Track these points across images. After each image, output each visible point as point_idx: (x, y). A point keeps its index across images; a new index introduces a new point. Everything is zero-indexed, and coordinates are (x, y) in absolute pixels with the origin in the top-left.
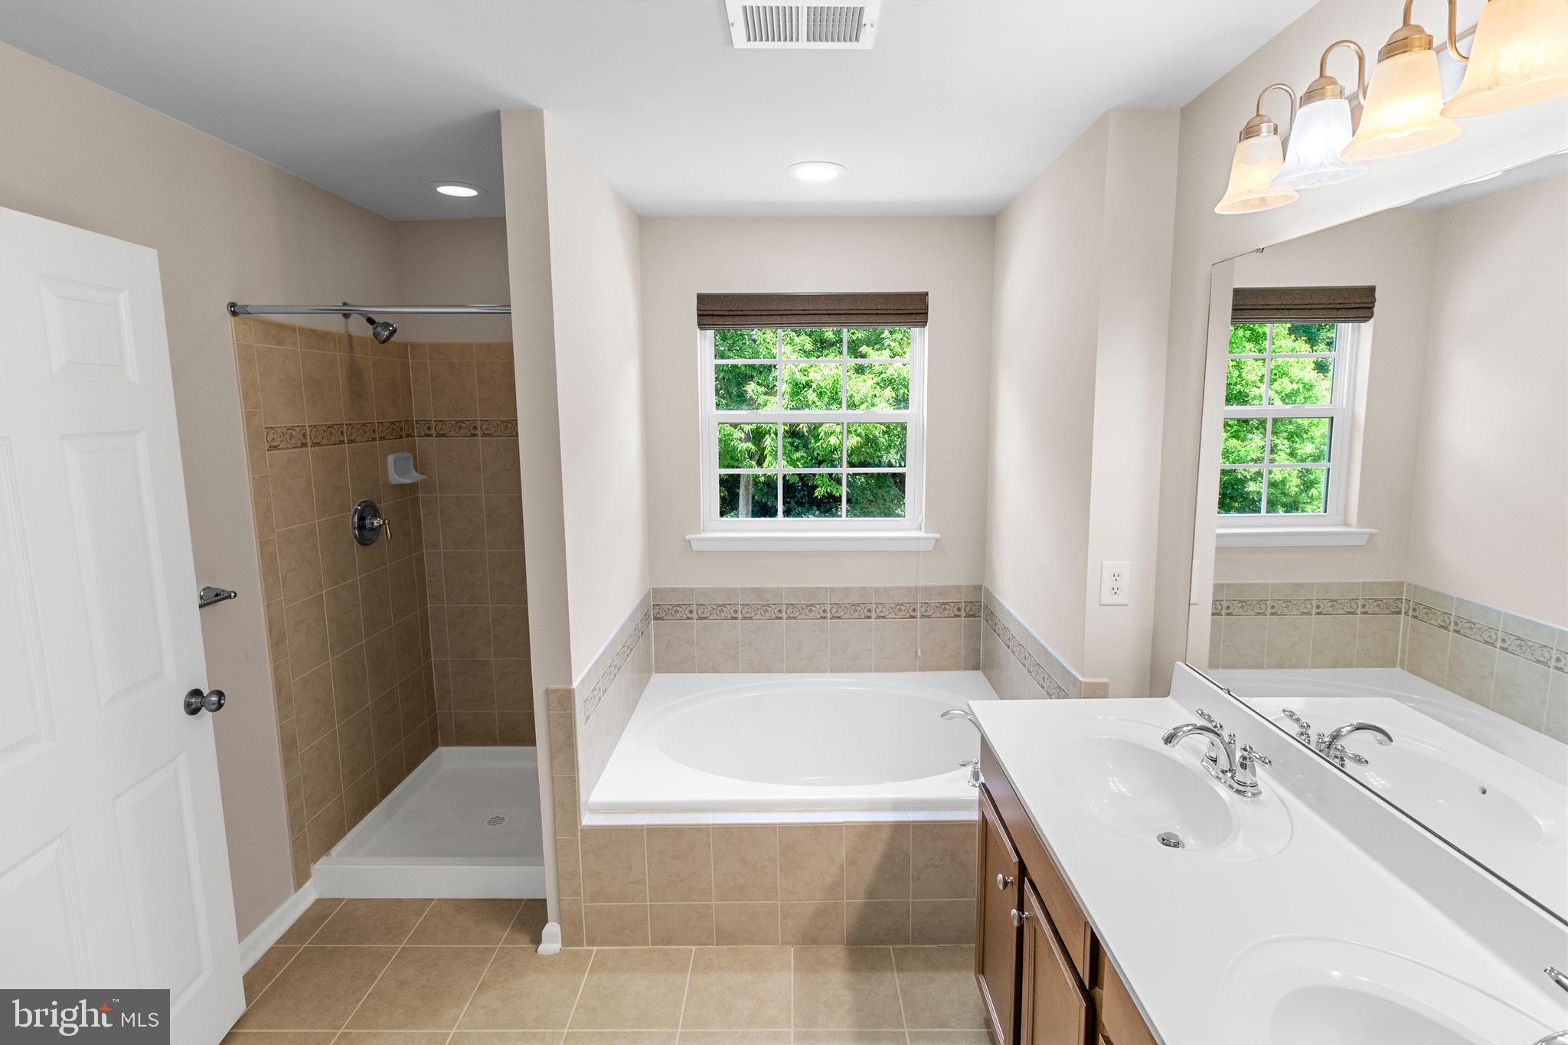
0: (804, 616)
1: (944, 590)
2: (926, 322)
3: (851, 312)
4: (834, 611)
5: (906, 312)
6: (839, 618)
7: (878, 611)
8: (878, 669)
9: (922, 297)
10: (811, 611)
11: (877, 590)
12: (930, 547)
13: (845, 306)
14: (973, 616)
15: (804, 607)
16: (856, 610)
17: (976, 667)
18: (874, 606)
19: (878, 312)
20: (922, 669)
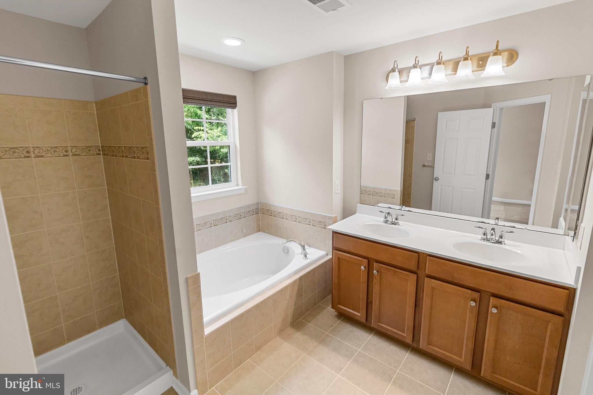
0: (204, 228)
1: (248, 206)
2: (236, 107)
3: (211, 100)
4: (214, 223)
5: (230, 102)
6: (216, 225)
7: (229, 219)
8: (231, 241)
9: (235, 97)
10: (206, 225)
11: (228, 211)
12: (243, 191)
13: (209, 97)
14: (257, 213)
15: (203, 224)
16: (222, 221)
17: (259, 231)
18: (228, 217)
19: (221, 101)
20: (244, 237)
